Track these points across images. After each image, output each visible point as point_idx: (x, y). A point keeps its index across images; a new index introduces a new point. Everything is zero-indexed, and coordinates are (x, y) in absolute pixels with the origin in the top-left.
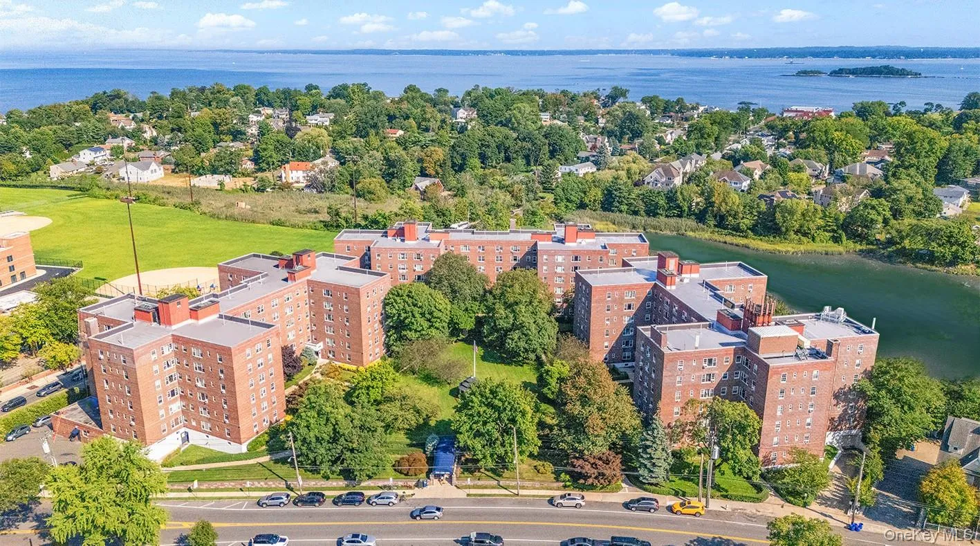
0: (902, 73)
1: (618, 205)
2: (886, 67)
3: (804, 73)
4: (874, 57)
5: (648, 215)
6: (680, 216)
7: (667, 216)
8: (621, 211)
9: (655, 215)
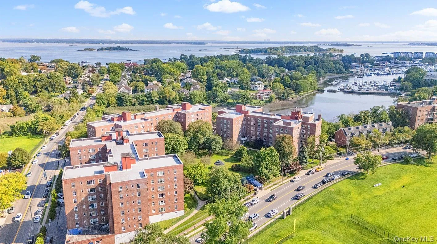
0: (125, 49)
1: (125, 103)
2: (119, 47)
3: (86, 50)
4: (103, 43)
5: (140, 105)
6: (153, 103)
7: (147, 104)
8: (127, 105)
9: (143, 104)
